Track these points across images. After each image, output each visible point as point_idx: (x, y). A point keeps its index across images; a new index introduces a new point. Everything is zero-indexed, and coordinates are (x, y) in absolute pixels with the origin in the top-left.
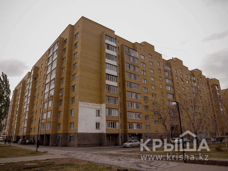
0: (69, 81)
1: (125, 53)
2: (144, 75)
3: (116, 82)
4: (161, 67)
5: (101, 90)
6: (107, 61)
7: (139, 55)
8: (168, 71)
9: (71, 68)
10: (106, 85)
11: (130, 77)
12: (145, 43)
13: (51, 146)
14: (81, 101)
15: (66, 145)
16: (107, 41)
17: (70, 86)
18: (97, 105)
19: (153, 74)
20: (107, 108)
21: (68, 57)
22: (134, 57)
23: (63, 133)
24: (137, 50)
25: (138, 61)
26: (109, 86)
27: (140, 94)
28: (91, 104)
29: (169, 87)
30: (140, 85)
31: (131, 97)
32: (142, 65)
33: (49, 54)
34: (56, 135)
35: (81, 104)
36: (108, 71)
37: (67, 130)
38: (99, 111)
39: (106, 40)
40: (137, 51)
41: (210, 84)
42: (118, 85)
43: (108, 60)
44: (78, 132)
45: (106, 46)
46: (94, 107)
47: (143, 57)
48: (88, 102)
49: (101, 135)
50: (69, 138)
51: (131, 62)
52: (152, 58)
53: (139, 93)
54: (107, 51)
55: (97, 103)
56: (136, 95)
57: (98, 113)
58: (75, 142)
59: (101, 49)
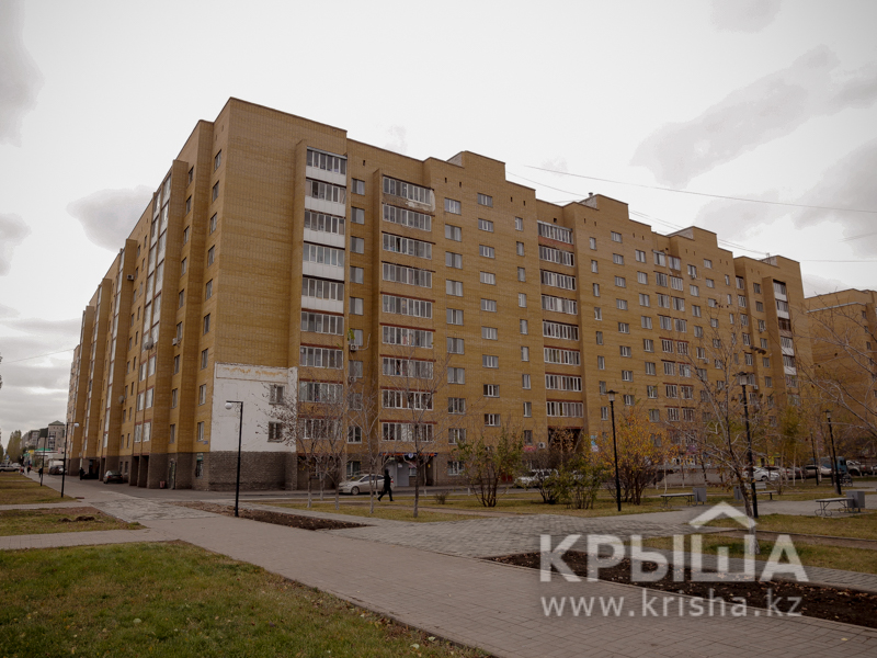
0: (198, 299)
1: (381, 200)
2: (453, 267)
3: (339, 299)
4: (531, 236)
5: (287, 326)
6: (310, 234)
7: (436, 202)
8: (560, 247)
9: (203, 261)
10: (303, 310)
11: (398, 279)
12: (467, 156)
13: (151, 488)
14: (221, 363)
15: (188, 487)
16: (314, 172)
17: (199, 316)
18: (274, 370)
19: (491, 262)
20: (301, 380)
21: (195, 225)
22: (417, 211)
23: (179, 453)
24: (432, 186)
25: (433, 221)
26: (312, 316)
27: (434, 331)
28: (254, 369)
29: (559, 301)
30: (434, 301)
31: (399, 341)
32: (448, 235)
33: (154, 209)
34: (165, 457)
35: (220, 370)
36: (310, 267)
37: (191, 444)
38: (280, 389)
39: (308, 168)
40: (430, 188)
41: (751, 279)
42: (345, 309)
43: (314, 232)
44: (212, 450)
45: (308, 186)
46: (263, 377)
47: (453, 209)
48: (246, 363)
49: (283, 456)
50: (195, 464)
51: (406, 229)
52: (490, 207)
53: (430, 327)
54: (311, 203)
55: (273, 366)
56: (417, 334)
57: (278, 395)
58: (205, 476)
59: (294, 198)
